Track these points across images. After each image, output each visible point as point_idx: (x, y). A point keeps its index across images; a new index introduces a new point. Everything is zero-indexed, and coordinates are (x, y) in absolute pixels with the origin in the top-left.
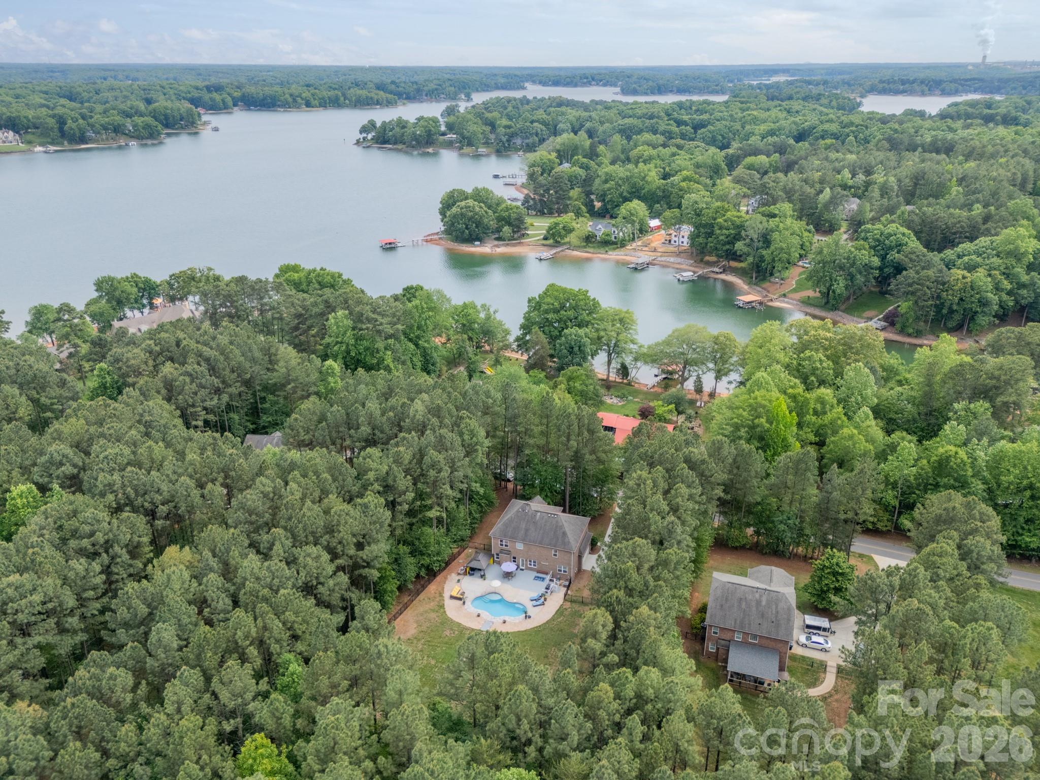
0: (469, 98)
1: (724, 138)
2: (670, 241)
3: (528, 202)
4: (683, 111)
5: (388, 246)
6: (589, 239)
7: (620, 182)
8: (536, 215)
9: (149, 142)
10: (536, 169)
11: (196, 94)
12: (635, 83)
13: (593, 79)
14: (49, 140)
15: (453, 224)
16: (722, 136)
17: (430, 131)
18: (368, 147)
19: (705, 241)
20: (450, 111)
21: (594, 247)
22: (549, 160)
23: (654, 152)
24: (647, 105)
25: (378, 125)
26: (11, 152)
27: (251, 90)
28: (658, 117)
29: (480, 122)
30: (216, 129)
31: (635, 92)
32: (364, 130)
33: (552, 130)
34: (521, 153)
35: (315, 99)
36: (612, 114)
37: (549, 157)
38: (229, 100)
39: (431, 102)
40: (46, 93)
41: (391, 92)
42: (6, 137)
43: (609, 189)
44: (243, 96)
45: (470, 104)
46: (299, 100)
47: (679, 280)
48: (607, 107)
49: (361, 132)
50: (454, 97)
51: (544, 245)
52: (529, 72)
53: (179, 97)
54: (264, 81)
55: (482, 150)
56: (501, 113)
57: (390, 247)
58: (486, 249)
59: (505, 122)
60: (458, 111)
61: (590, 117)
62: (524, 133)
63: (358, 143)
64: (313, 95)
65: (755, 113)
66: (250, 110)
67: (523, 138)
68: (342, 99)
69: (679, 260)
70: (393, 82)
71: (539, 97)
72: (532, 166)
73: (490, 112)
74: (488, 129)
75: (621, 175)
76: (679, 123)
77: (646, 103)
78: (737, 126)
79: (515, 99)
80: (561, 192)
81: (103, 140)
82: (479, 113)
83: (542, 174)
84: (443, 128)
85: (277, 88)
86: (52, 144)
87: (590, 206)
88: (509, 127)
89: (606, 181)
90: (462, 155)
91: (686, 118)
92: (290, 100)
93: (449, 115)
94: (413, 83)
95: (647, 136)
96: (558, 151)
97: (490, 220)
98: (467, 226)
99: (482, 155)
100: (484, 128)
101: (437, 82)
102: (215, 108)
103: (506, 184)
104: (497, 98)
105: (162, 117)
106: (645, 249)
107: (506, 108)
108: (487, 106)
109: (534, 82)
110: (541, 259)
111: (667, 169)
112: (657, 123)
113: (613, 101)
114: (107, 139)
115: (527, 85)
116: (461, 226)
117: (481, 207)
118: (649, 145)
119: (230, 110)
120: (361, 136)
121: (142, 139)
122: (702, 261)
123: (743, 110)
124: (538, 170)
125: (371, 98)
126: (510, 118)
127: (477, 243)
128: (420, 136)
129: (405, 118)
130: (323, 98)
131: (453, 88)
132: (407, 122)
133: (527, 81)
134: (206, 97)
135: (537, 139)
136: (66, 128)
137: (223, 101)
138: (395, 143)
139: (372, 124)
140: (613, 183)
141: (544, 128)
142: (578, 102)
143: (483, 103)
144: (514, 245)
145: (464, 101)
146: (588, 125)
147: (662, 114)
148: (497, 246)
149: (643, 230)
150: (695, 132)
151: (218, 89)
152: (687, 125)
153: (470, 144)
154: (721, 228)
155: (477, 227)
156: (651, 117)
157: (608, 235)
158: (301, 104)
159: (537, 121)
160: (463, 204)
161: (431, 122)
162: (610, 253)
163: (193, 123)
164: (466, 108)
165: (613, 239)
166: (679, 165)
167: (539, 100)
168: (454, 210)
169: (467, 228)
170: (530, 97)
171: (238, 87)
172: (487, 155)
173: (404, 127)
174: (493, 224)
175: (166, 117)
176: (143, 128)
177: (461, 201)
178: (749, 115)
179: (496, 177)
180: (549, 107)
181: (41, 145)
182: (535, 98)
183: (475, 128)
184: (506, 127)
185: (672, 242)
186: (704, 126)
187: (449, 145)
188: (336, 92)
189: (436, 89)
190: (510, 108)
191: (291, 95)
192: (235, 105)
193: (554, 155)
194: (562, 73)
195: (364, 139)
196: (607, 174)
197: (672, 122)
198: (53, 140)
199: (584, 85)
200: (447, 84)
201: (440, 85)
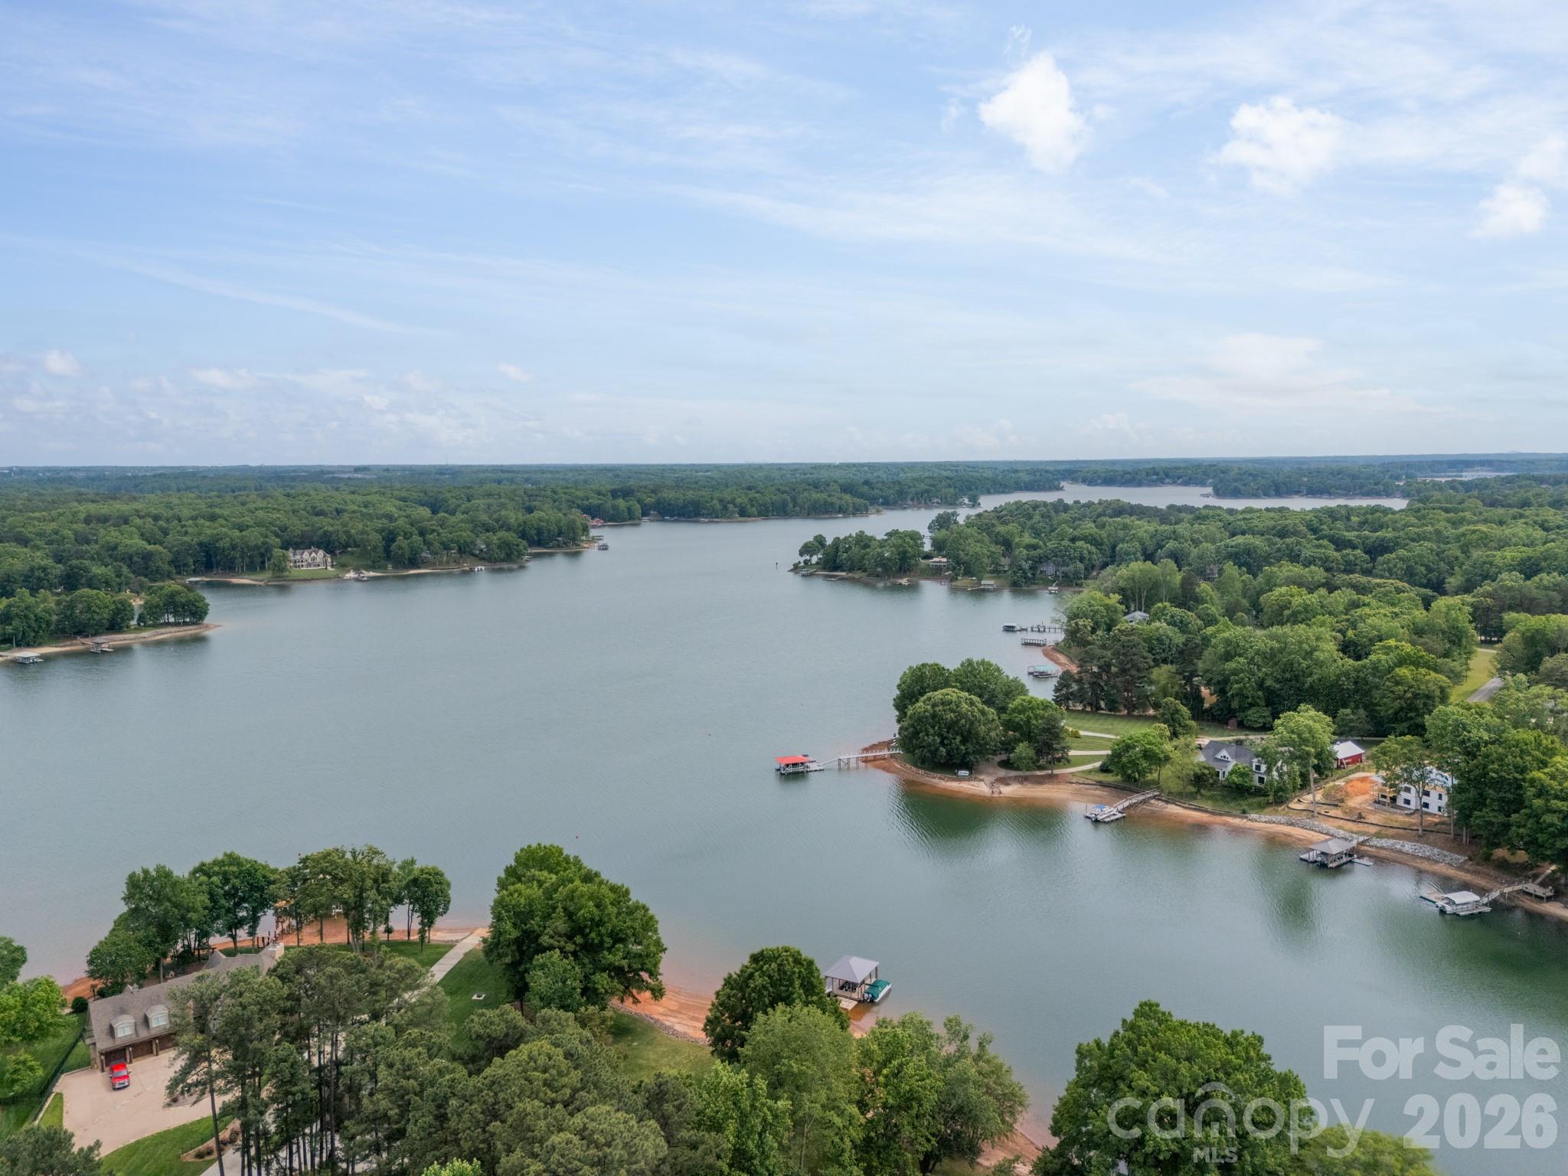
0: (974, 503)
1: (1430, 570)
2: (1394, 799)
3: (1068, 686)
4: (1339, 524)
5: (790, 770)
6: (1201, 783)
7: (1257, 659)
8: (1083, 711)
9: (505, 566)
10: (1081, 622)
11: (595, 501)
12: (1235, 480)
13: (1167, 475)
14: (370, 563)
15: (916, 734)
16: (1427, 566)
17: (905, 552)
18: (811, 575)
19: (1501, 818)
20: (942, 522)
21: (1211, 798)
22: (1107, 607)
23: (1313, 599)
24: (1272, 514)
25: (829, 542)
26: (312, 579)
27: (669, 495)
28: (1295, 533)
29: (987, 539)
30: (605, 548)
31: (1236, 494)
32: (806, 549)
33: (1108, 553)
34: (1054, 588)
35: (752, 506)
36: (1213, 527)
37: (1107, 601)
38: (637, 508)
39: (919, 508)
40: (404, 500)
41: (862, 496)
42: (314, 559)
43: (1235, 672)
44: (658, 502)
45: (974, 512)
46: (731, 507)
47: (1442, 912)
48: (1199, 516)
49: (801, 554)
50: (953, 502)
51: (1102, 784)
52: (1068, 467)
53: (572, 504)
54: (696, 483)
55: (988, 582)
56: (1023, 525)
57: (794, 773)
58: (978, 786)
59: (1027, 539)
60: (956, 522)
61: (1174, 532)
62: (1060, 557)
63: (796, 568)
64: (751, 500)
65: (1483, 528)
66: (663, 520)
67: (1057, 564)
68: (791, 505)
69: (1427, 850)
70: (867, 483)
71: (1083, 501)
72: (1073, 616)
73: (1005, 523)
74: (999, 549)
75: (1260, 645)
76: (1340, 544)
77: (1267, 510)
78: (1454, 550)
79: (1045, 504)
80: (1133, 672)
81: (441, 563)
82: (984, 524)
83: (1093, 631)
84: (927, 547)
85: (705, 493)
86: (369, 568)
87: (1193, 699)
88: (1034, 547)
89: (1228, 657)
90: (954, 590)
91: (1351, 535)
92: (718, 506)
93: (941, 527)
94: (894, 483)
95: (1289, 569)
96: (1122, 591)
97: (991, 726)
98: (943, 738)
99: (988, 591)
100: (994, 548)
101: (931, 481)
102: (617, 519)
103: (1027, 644)
104: (1016, 503)
105: (534, 532)
106: (1333, 812)
107: (1030, 517)
108: (999, 514)
109: (1075, 480)
110: (1097, 821)
111: (1350, 633)
112: (1298, 543)
113: (1206, 507)
114: (448, 562)
115: (1063, 484)
116: (933, 739)
117: (972, 704)
118: (1300, 585)
119: (637, 522)
120: (802, 559)
121: (496, 561)
122: (1487, 858)
123: (1455, 524)
124: (1085, 623)
125: (832, 504)
126: (1037, 533)
127: (963, 773)
128: (889, 559)
129: (868, 533)
130: (764, 505)
131: (952, 490)
132: (872, 539)
133: (1064, 479)
134: (609, 503)
135: (1081, 566)
136: (393, 546)
137: (629, 510)
138: (851, 570)
139: (820, 540)
140: (1242, 660)
141: (1093, 549)
142: (1148, 508)
143: (995, 510)
144: (1040, 780)
145: (968, 506)
146: (1171, 545)
147: (1303, 529)
148: (1005, 781)
149: (1324, 766)
150: (1373, 560)
151: (626, 493)
152: (1354, 548)
153: (968, 573)
154: (1543, 794)
155: (964, 741)
156: (1283, 533)
157: (1243, 775)
158: (733, 512)
159: (1085, 538)
160: (938, 695)
161: (908, 540)
162: (1254, 816)
163: (574, 540)
164: (968, 517)
165: (1256, 783)
166: (1374, 627)
167: (1084, 506)
168: (920, 706)
169: (942, 743)
170: (1069, 501)
171: (653, 491)
172: (996, 591)
173: (866, 546)
174: (996, 733)
175: (539, 531)
176: (499, 547)
177: (935, 689)
178: (1474, 532)
179: (1009, 629)
180: (1099, 516)
181: (357, 570)
182: (1077, 502)
183: (979, 548)
184: (1029, 547)
186: (1390, 550)
187: (936, 573)
188: (785, 496)
189: (927, 491)
190: (1037, 518)
191: (721, 501)
192: (644, 514)
193: (1115, 598)
194: (1117, 468)
195: (806, 562)
196: (1228, 642)
197: (1325, 542)
198: (374, 562)
199: (1152, 483)
200: (944, 483)
201: (933, 486)
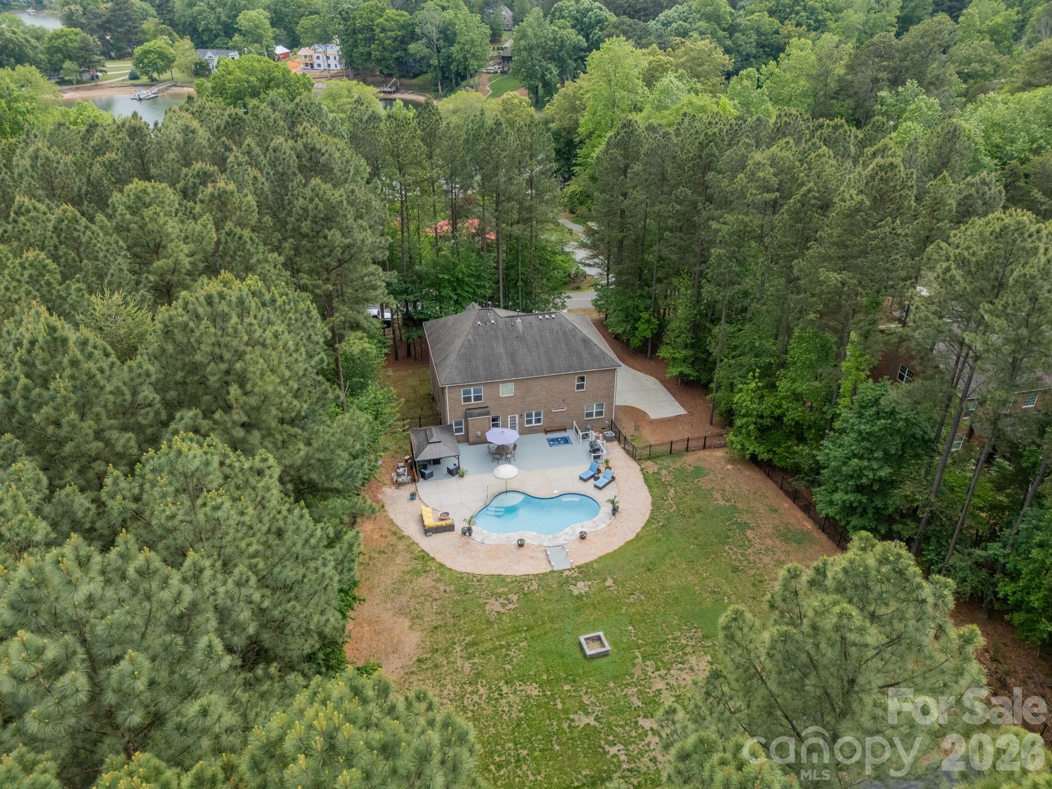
2: (312, 66)
51: (136, 85)
144: (89, 89)
148: (62, 92)
154: (383, 30)
185: (316, 67)
